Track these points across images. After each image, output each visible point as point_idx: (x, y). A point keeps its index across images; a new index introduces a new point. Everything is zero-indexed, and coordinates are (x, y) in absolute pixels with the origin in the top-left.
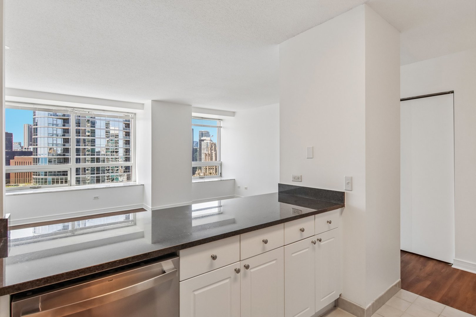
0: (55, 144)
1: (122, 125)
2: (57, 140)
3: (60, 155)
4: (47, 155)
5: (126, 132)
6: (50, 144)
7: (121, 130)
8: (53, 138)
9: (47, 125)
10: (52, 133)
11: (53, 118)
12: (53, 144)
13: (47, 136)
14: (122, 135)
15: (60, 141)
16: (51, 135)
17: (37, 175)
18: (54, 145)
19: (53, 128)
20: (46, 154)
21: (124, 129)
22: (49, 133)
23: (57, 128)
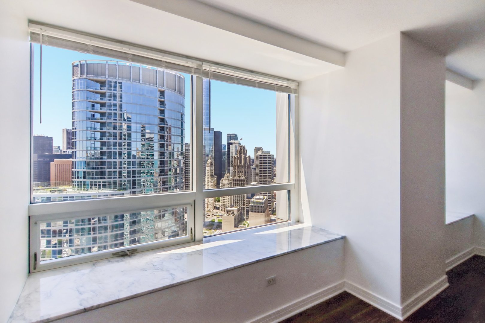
0: (93, 147)
1: (157, 128)
2: (94, 144)
3: (97, 158)
4: (86, 158)
5: (161, 135)
7: (156, 133)
8: (91, 141)
9: (85, 129)
10: (90, 136)
11: (91, 121)
12: (91, 147)
13: (86, 140)
14: (156, 138)
15: (98, 144)
16: (90, 139)
17: (76, 178)
18: (92, 148)
19: (91, 131)
20: (84, 158)
21: (159, 132)
22: (87, 136)
23: (95, 131)
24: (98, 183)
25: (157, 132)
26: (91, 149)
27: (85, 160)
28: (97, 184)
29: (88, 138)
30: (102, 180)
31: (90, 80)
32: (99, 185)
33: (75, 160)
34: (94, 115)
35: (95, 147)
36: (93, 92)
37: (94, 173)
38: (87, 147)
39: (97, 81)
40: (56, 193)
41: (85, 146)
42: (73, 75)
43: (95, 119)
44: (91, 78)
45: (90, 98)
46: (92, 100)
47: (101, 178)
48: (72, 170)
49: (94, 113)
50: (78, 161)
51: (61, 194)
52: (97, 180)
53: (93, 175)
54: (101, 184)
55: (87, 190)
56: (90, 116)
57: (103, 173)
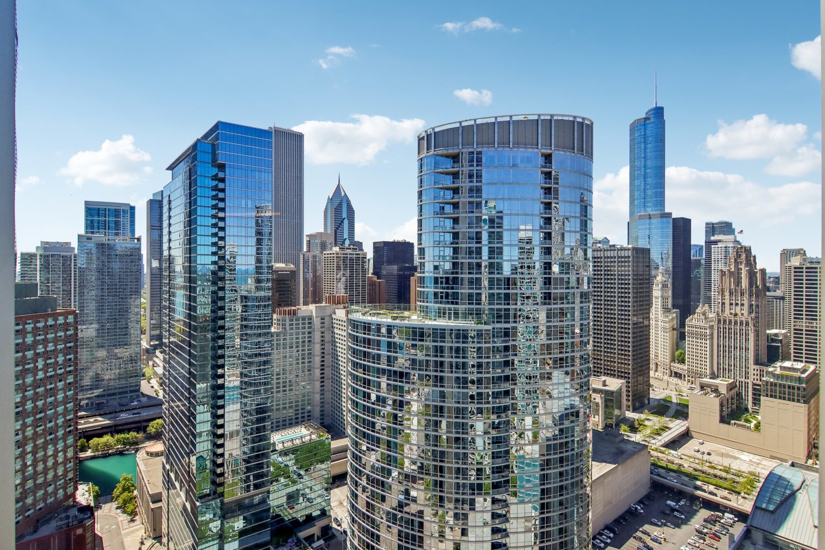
1: (538, 221)
2: (444, 251)
3: (447, 273)
4: (433, 272)
5: (545, 233)
6: (436, 257)
7: (536, 230)
8: (439, 247)
9: (432, 229)
10: (438, 240)
11: (440, 218)
12: (439, 256)
13: (432, 245)
14: (537, 238)
15: (449, 252)
16: (438, 243)
17: (421, 301)
18: (441, 257)
19: (439, 232)
20: (431, 272)
21: (541, 228)
22: (434, 240)
23: (444, 232)
24: (448, 310)
25: (538, 228)
26: (439, 259)
27: (432, 275)
28: (447, 312)
29: (436, 242)
30: (452, 306)
31: (438, 155)
32: (450, 314)
33: (422, 275)
34: (443, 207)
35: (444, 257)
36: (442, 173)
37: (444, 295)
39: (447, 156)
40: (397, 321)
41: (432, 255)
42: (419, 153)
43: (445, 214)
44: (440, 152)
45: (438, 184)
46: (441, 186)
47: (452, 303)
48: (418, 289)
49: (443, 205)
50: (427, 277)
51: (403, 322)
52: (448, 306)
53: (442, 297)
54: (452, 312)
55: (435, 320)
56: (438, 210)
57: (455, 295)
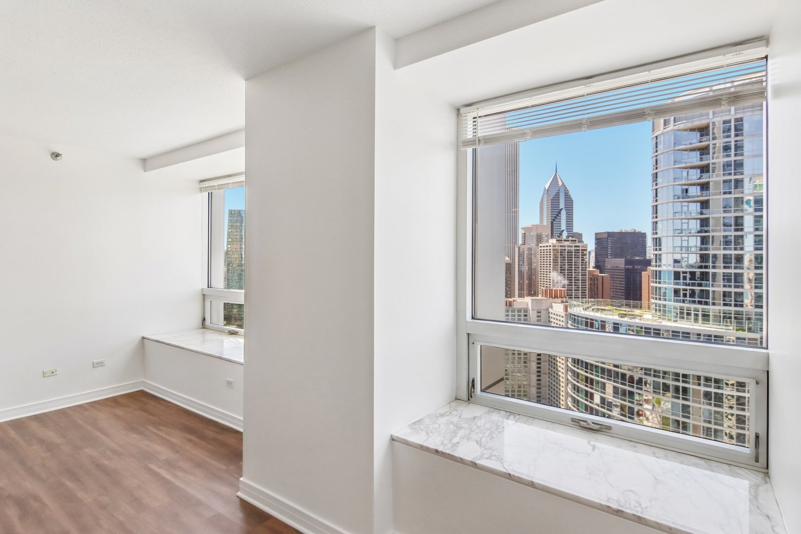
0: (686, 247)
2: (688, 240)
3: (692, 266)
4: (672, 265)
6: (676, 248)
8: (682, 236)
9: (671, 216)
10: (680, 228)
11: (682, 202)
12: (681, 247)
13: (672, 235)
15: (695, 242)
16: (679, 232)
17: (656, 299)
18: (684, 249)
19: (682, 219)
20: (670, 265)
22: (675, 228)
23: (688, 219)
24: (694, 311)
26: (682, 251)
27: (671, 269)
28: (693, 313)
29: (677, 231)
30: (700, 307)
31: (680, 130)
32: (696, 315)
33: (658, 269)
34: (687, 190)
35: (688, 248)
36: (686, 150)
37: (688, 293)
38: (675, 247)
39: (692, 130)
40: (626, 319)
41: (672, 246)
42: (653, 130)
43: (689, 197)
44: (682, 126)
45: (680, 163)
46: (683, 165)
47: (700, 303)
48: (652, 284)
49: (686, 187)
50: (665, 271)
51: (633, 321)
52: (693, 306)
53: (685, 295)
54: (700, 313)
55: (676, 321)
56: (679, 193)
57: (705, 294)
